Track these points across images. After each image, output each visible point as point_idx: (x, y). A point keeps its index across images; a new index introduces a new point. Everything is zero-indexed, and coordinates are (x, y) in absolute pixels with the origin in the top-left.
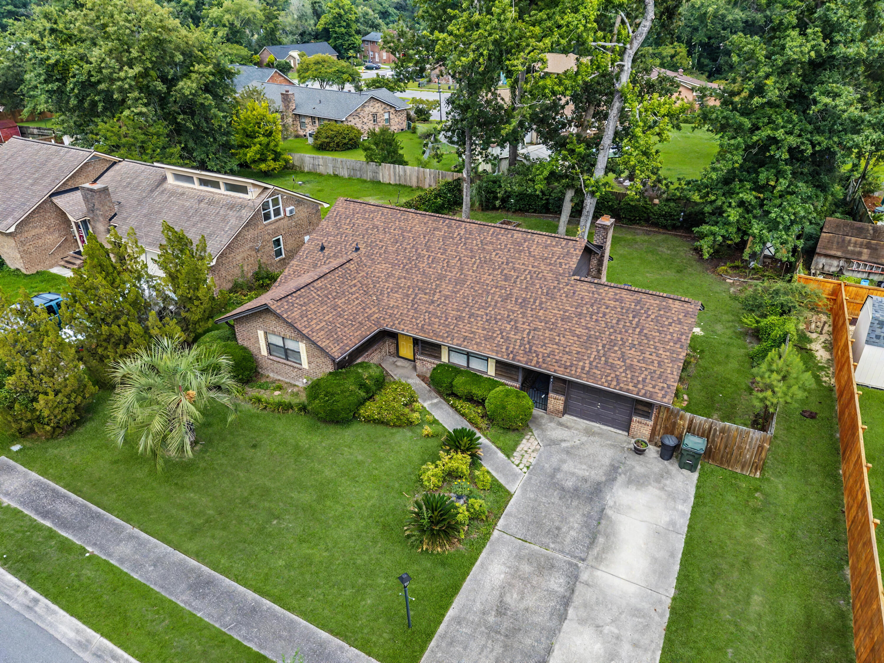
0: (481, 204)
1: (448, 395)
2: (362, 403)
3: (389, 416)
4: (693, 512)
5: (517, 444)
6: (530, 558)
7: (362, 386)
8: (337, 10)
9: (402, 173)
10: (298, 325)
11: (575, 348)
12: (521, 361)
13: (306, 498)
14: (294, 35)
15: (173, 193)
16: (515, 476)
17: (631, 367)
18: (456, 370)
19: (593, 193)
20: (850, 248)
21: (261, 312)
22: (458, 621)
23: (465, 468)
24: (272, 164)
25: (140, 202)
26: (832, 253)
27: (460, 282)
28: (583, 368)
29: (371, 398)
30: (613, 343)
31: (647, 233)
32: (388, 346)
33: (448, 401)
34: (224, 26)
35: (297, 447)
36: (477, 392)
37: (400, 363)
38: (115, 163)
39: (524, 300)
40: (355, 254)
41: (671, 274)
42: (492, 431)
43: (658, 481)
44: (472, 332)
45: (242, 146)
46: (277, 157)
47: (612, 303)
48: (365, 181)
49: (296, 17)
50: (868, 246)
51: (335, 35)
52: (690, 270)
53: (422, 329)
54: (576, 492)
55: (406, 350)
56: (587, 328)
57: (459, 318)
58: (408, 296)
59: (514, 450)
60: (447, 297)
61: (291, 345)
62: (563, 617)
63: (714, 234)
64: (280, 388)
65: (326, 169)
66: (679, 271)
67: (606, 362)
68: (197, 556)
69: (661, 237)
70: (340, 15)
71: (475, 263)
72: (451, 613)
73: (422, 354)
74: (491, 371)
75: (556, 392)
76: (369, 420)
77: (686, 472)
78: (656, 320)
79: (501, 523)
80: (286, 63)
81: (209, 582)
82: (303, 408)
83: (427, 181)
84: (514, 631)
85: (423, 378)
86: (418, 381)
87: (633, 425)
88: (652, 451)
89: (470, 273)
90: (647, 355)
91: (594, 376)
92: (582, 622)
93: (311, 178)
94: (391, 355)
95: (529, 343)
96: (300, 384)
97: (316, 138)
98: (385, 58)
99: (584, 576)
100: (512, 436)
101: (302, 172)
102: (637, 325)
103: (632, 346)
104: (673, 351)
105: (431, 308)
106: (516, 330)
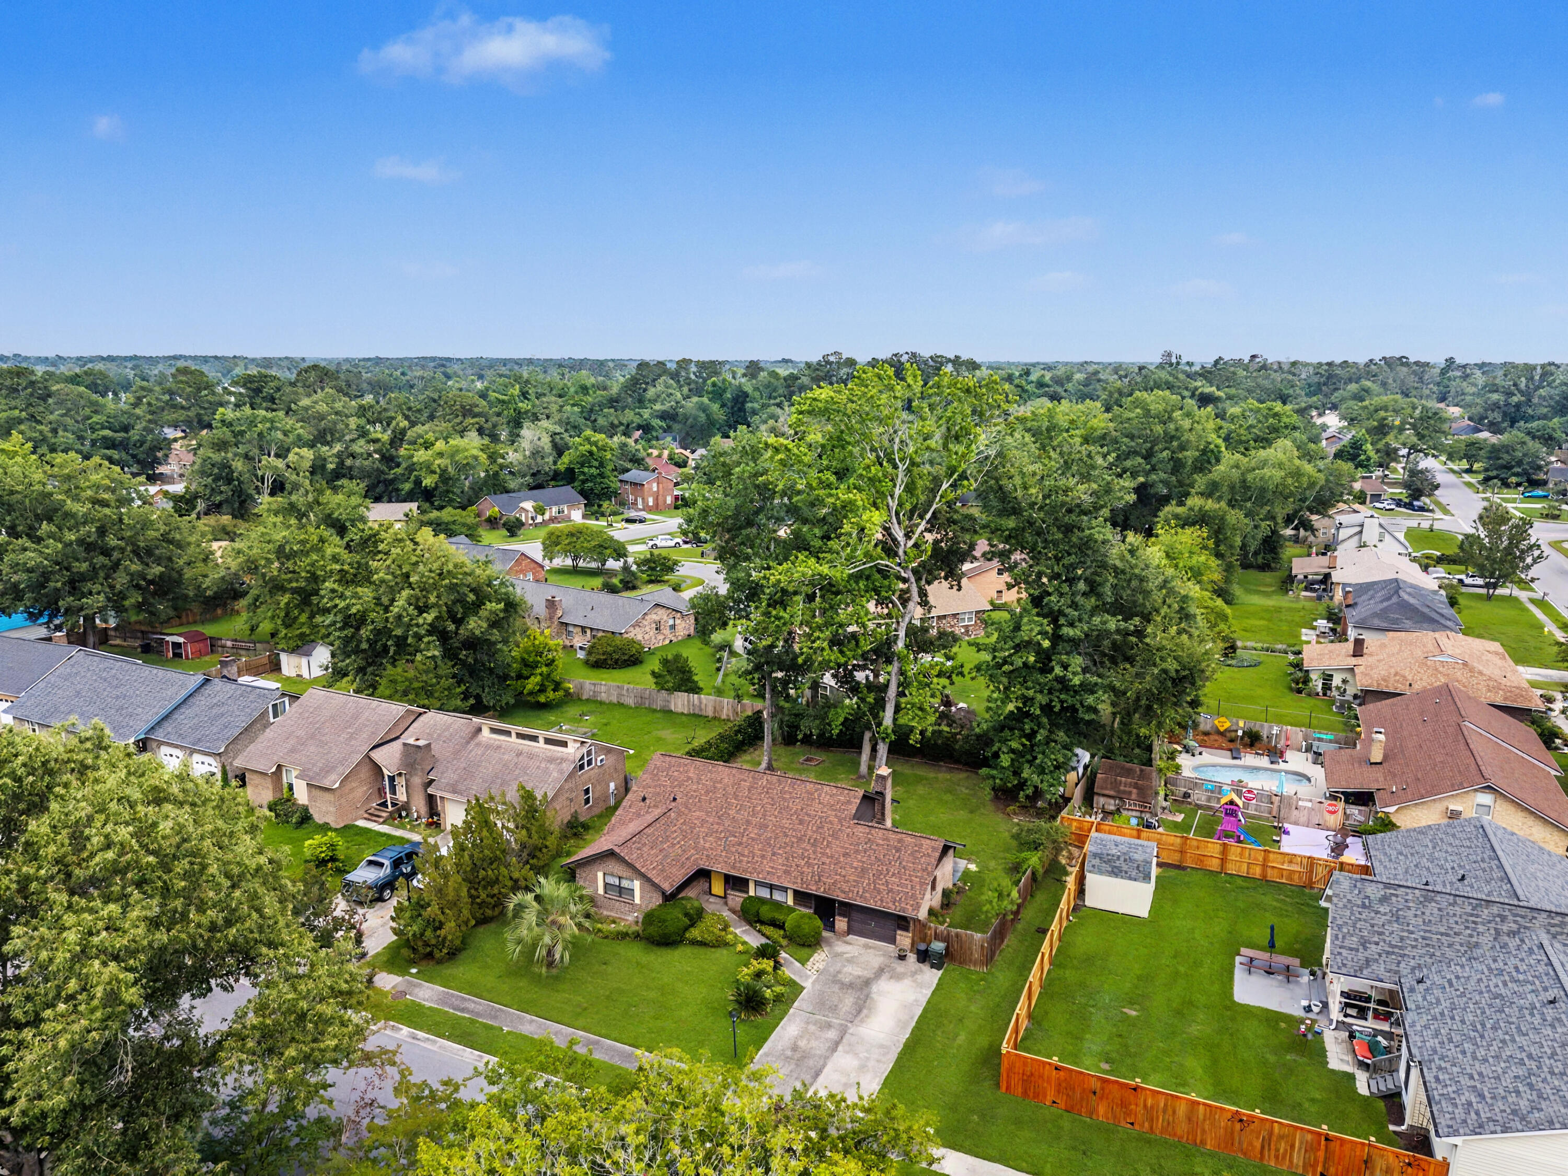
0: (784, 739)
1: (756, 922)
2: (686, 929)
3: (708, 938)
5: (811, 956)
6: (816, 1023)
7: (686, 915)
8: (588, 447)
9: (696, 702)
10: (637, 866)
11: (852, 878)
12: (813, 890)
13: (652, 995)
14: (524, 476)
15: (488, 747)
16: (807, 977)
17: (891, 891)
18: (762, 901)
19: (883, 739)
20: (1122, 788)
21: (607, 856)
23: (770, 969)
24: (551, 695)
25: (456, 753)
26: (1107, 792)
27: (764, 826)
28: (858, 893)
29: (692, 925)
30: (880, 873)
31: (950, 770)
32: (702, 885)
33: (755, 928)
34: (434, 472)
35: (638, 963)
36: (780, 917)
37: (712, 899)
38: (420, 714)
39: (815, 840)
40: (673, 804)
41: (963, 814)
42: (792, 949)
43: (912, 976)
44: (775, 868)
45: (520, 676)
46: (557, 686)
47: (881, 842)
48: (655, 711)
49: (527, 453)
50: (1136, 786)
51: (582, 477)
52: (982, 810)
53: (734, 867)
54: (851, 986)
55: (718, 888)
56: (862, 862)
57: (763, 857)
58: (720, 839)
59: (808, 960)
60: (753, 839)
61: (625, 884)
62: (834, 1051)
63: (994, 778)
64: (614, 922)
65: (609, 696)
66: (972, 812)
67: (874, 887)
69: (963, 775)
70: (591, 453)
71: (775, 810)
73: (733, 889)
74: (790, 902)
75: (840, 915)
76: (695, 943)
77: (934, 970)
79: (796, 1004)
80: (517, 519)
82: (637, 936)
83: (725, 711)
84: (803, 1058)
85: (734, 912)
86: (729, 913)
87: (898, 937)
88: (912, 957)
89: (772, 818)
91: (865, 898)
92: (847, 1052)
93: (592, 707)
94: (705, 893)
95: (818, 874)
96: (630, 918)
97: (589, 653)
98: (651, 504)
99: (851, 1030)
100: (806, 951)
101: (580, 699)
103: (894, 875)
104: (921, 878)
105: (740, 850)
106: (809, 864)
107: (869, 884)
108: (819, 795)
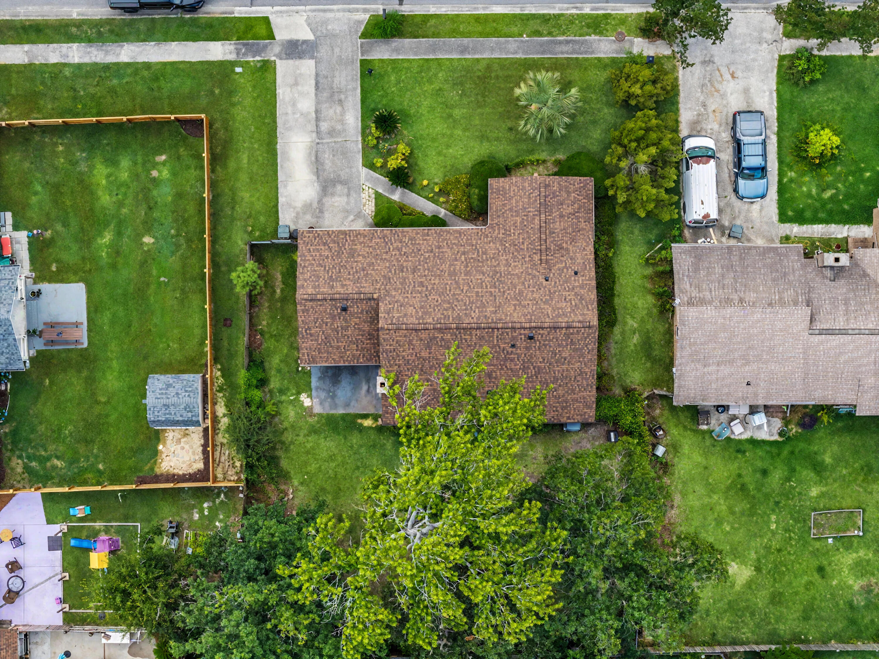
4: (277, 199)
5: (376, 203)
6: (339, 133)
11: (358, 247)
16: (367, 180)
17: (325, 244)
22: (355, 89)
27: (453, 274)
28: (350, 236)
30: (339, 256)
39: (402, 271)
43: (298, 213)
44: (426, 240)
47: (348, 282)
54: (334, 183)
56: (356, 262)
57: (439, 247)
58: (483, 253)
59: (376, 198)
60: (456, 260)
62: (317, 112)
67: (338, 243)
68: (478, 60)
71: (450, 290)
72: (359, 91)
78: (318, 277)
81: (462, 52)
84: (332, 96)
89: (449, 282)
90: (318, 254)
92: (309, 113)
95: (387, 243)
99: (314, 135)
102: (328, 271)
103: (327, 257)
104: (305, 260)
105: (462, 249)
106: (399, 249)
107: (344, 245)
108: (417, 312)
